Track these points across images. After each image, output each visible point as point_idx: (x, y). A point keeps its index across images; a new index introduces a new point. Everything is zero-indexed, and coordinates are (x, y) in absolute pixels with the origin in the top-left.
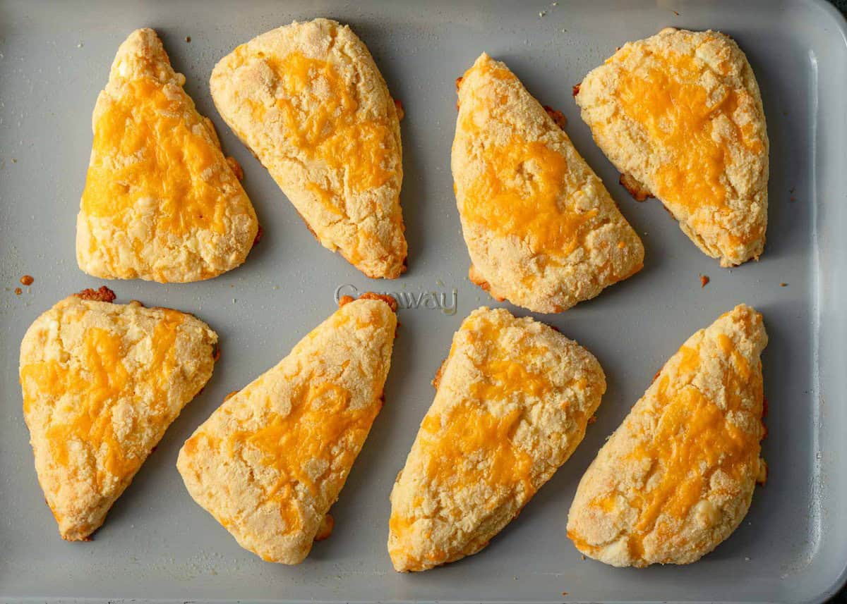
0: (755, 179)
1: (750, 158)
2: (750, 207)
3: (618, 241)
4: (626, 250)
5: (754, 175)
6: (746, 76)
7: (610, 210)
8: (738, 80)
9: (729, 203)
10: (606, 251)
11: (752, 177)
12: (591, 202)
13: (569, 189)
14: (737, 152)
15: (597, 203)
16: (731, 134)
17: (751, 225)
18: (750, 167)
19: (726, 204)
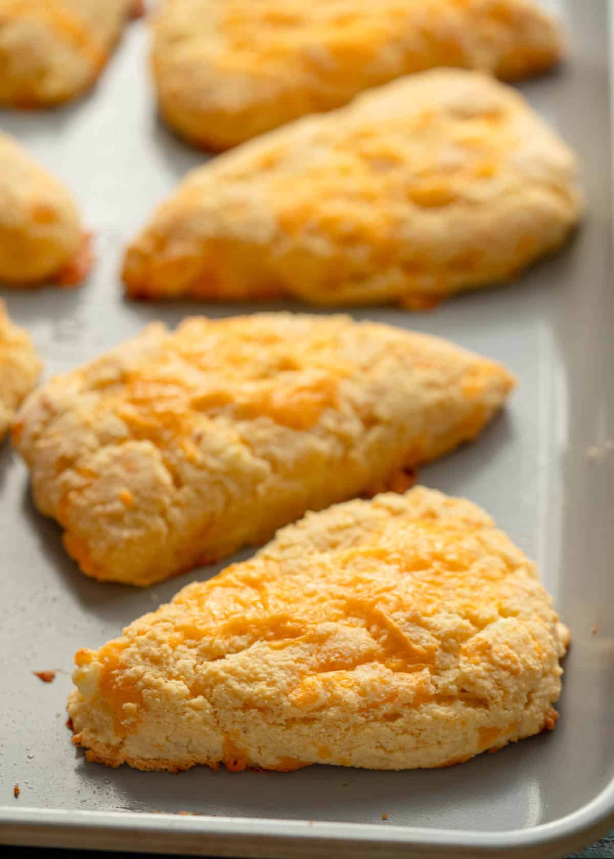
0: (237, 686)
1: (280, 675)
2: (177, 678)
3: (136, 493)
4: (117, 506)
5: (244, 685)
6: (460, 704)
7: (198, 491)
8: (451, 679)
9: (190, 647)
10: (118, 470)
11: (240, 681)
12: (215, 453)
13: (243, 427)
14: (295, 657)
15: (213, 463)
16: (335, 650)
17: (140, 677)
18: (262, 675)
19: (189, 641)
